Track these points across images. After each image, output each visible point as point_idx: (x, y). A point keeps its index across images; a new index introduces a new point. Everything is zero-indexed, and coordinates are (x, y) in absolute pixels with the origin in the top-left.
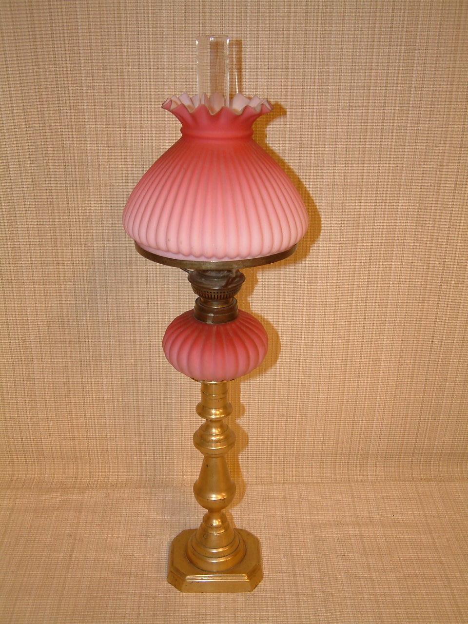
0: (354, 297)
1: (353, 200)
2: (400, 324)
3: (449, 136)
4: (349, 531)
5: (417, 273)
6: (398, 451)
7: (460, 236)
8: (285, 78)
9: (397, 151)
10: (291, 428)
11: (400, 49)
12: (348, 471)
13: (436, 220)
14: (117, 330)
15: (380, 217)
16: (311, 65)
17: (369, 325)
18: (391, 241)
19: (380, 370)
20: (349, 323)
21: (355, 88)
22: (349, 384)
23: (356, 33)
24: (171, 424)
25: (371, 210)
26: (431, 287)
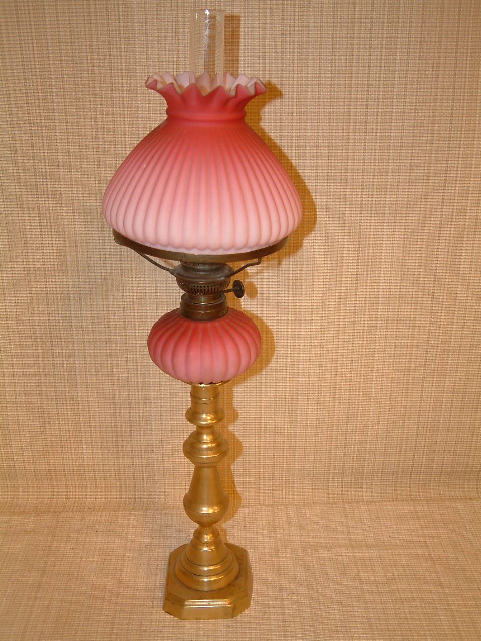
0: (342, 300)
1: (338, 195)
2: (392, 330)
3: (436, 125)
4: (342, 553)
5: (408, 274)
6: (395, 470)
7: (452, 233)
8: (262, 66)
9: (383, 142)
10: (279, 445)
11: (382, 33)
12: (342, 492)
13: (427, 216)
14: (92, 340)
15: (367, 213)
16: (289, 52)
17: (359, 331)
18: (379, 239)
19: (372, 381)
20: (338, 329)
21: (336, 76)
22: (340, 396)
23: (335, 17)
24: (152, 442)
25: (357, 206)
26: (424, 289)
